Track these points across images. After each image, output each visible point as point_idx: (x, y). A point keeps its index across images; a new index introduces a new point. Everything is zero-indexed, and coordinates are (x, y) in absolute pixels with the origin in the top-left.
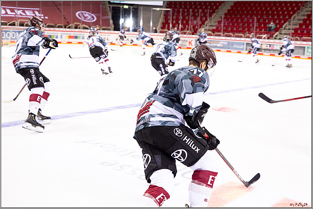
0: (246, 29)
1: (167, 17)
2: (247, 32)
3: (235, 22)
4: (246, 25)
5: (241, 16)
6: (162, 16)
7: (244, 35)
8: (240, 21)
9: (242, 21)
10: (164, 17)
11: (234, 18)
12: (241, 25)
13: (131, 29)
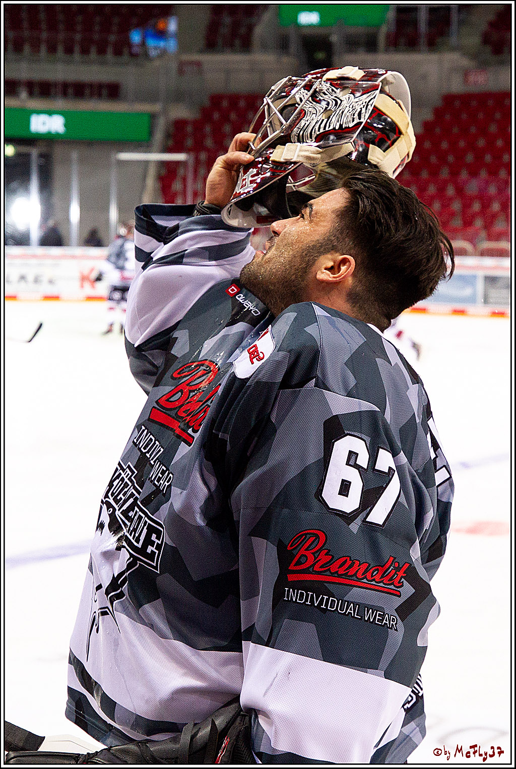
0: (479, 223)
1: (170, 186)
2: (483, 234)
3: (432, 198)
4: (476, 207)
5: (454, 173)
6: (151, 182)
7: (474, 246)
8: (450, 191)
9: (460, 191)
10: (159, 185)
11: (427, 182)
12: (456, 206)
13: (36, 235)
